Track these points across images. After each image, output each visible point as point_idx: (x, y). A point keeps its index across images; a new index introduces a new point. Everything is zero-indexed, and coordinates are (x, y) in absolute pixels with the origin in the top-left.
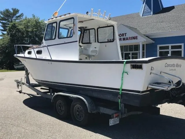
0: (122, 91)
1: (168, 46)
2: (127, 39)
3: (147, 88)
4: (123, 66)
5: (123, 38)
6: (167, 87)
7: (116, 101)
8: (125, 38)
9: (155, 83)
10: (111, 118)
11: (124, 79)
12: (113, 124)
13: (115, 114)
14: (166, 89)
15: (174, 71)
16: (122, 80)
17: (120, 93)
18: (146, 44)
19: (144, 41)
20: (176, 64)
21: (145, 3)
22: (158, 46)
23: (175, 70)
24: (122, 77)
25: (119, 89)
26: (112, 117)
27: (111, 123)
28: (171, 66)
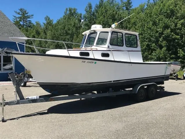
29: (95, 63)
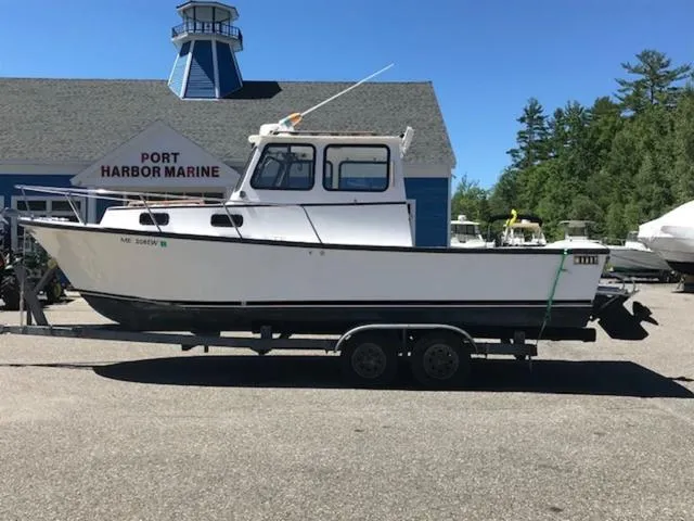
0: (552, 305)
2: (181, 172)
5: (167, 168)
8: (173, 168)
16: (555, 283)
17: (549, 309)
21: (190, 55)
29: (163, 244)
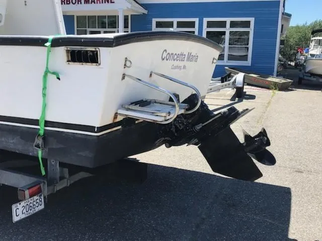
0: (45, 126)
1: (172, 22)
3: (115, 117)
4: (46, 53)
6: (164, 114)
7: (31, 154)
9: (136, 103)
10: (18, 201)
11: (48, 91)
12: (23, 216)
13: (28, 189)
14: (163, 119)
15: (182, 70)
16: (44, 95)
17: (42, 132)
18: (131, 15)
19: (128, 8)
20: (187, 55)
22: (154, 21)
23: (184, 67)
24: (45, 88)
25: (36, 122)
26: (19, 198)
27: (19, 212)
28: (176, 57)
